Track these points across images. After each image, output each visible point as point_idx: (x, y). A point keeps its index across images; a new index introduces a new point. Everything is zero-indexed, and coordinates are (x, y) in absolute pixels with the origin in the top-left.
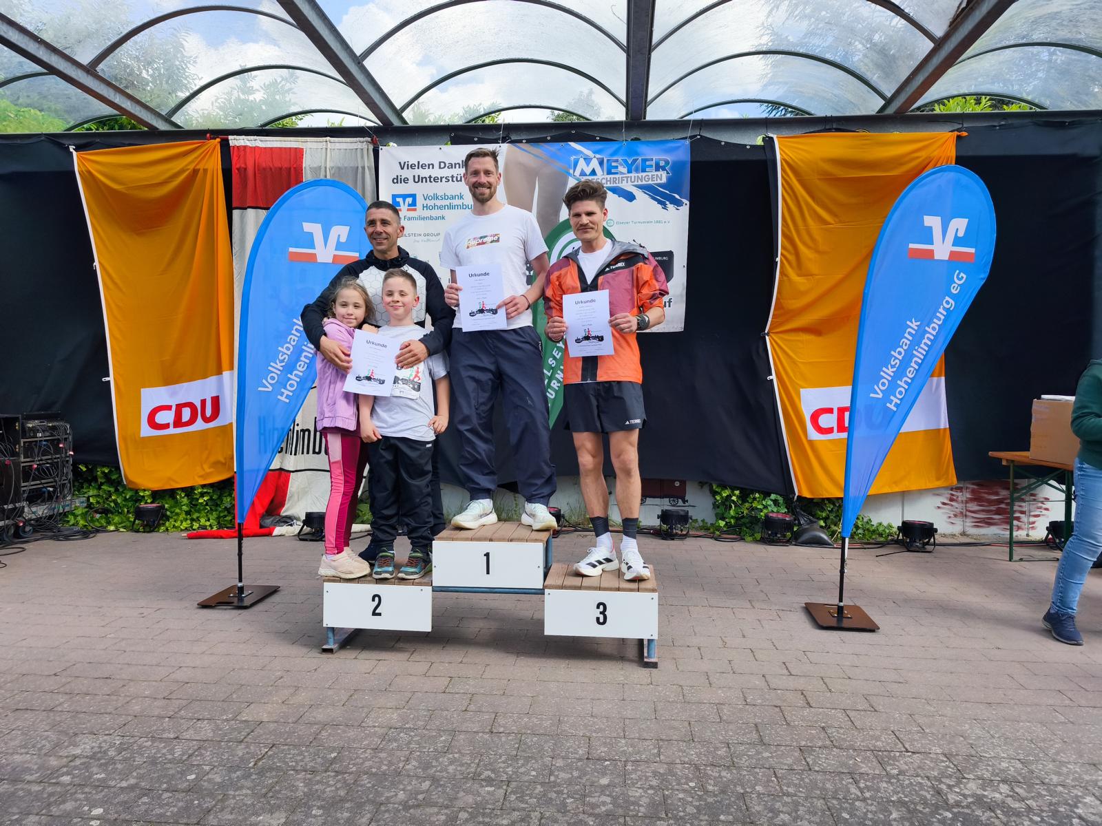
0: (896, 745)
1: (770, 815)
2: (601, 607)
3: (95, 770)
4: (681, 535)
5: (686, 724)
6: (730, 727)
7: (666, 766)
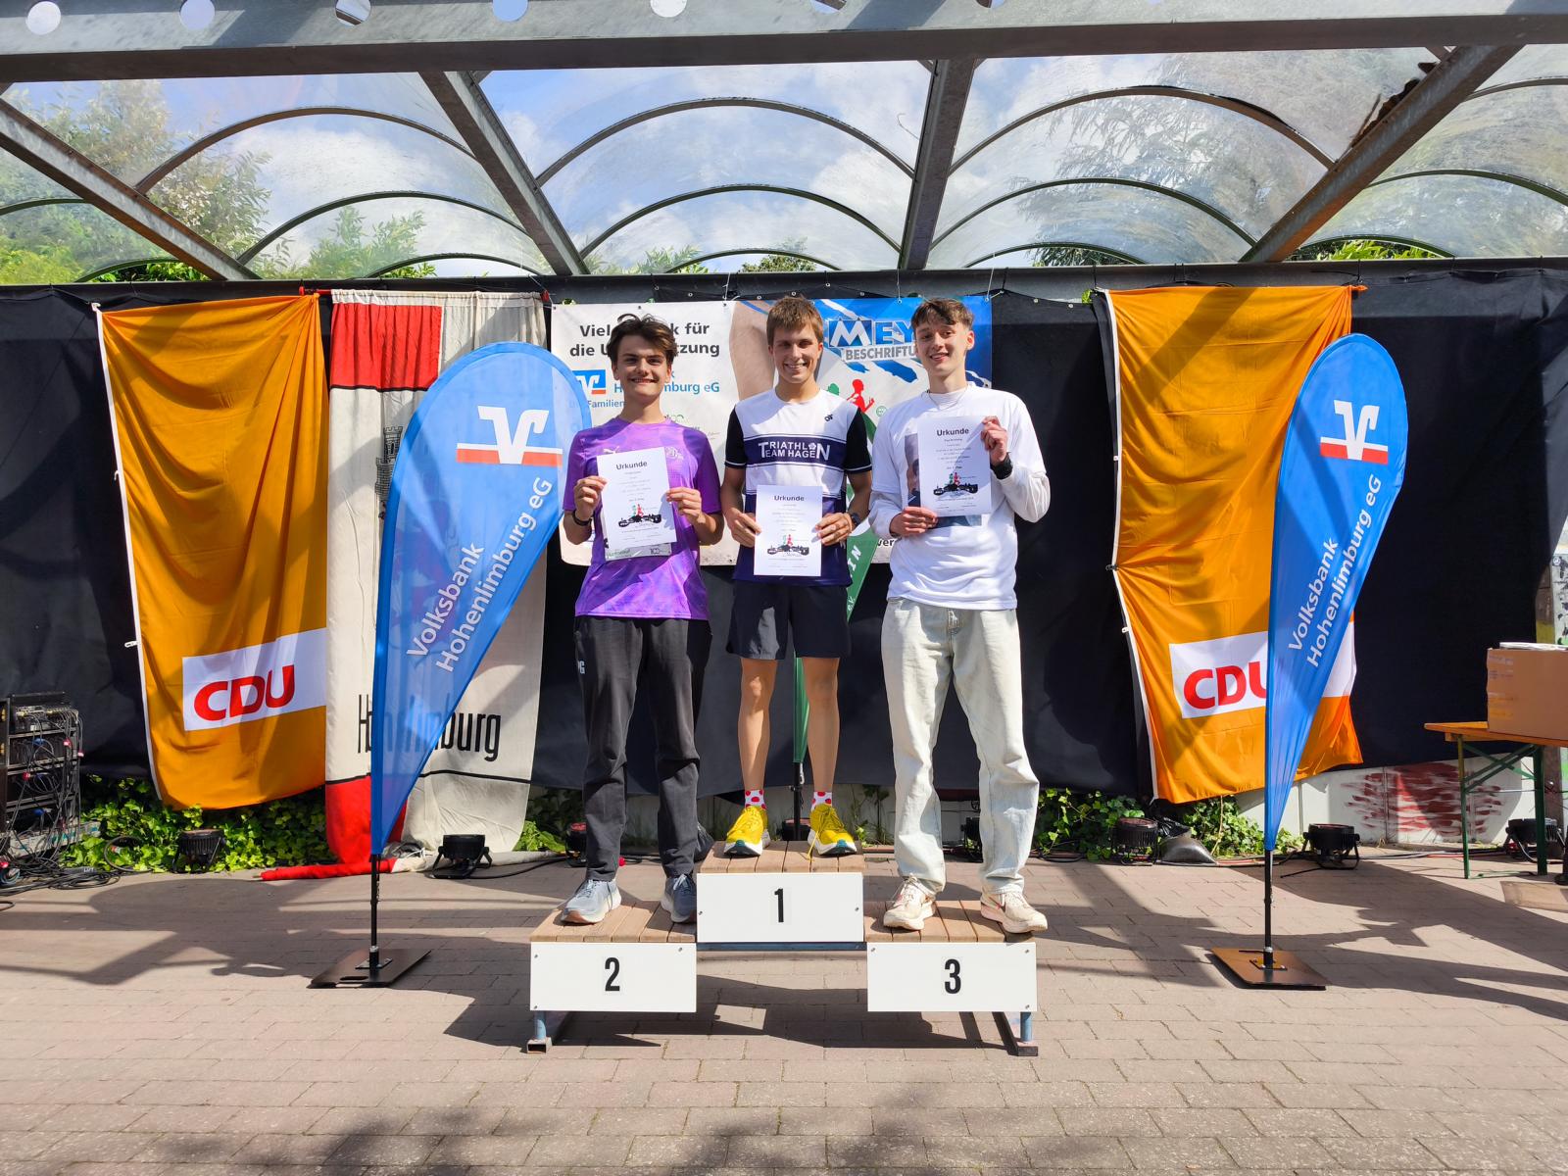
2: (952, 966)
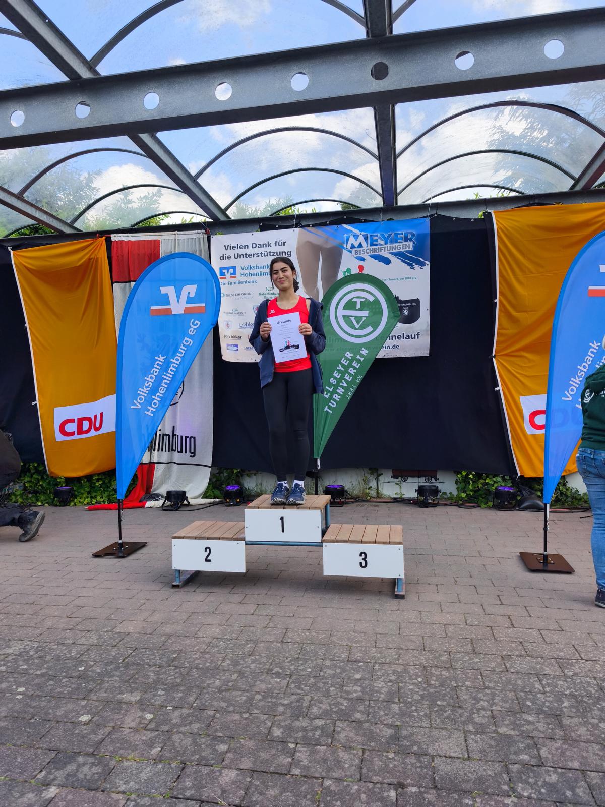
0: (574, 655)
1: (474, 702)
2: (363, 555)
3: (21, 663)
4: (433, 504)
5: (421, 638)
6: (452, 641)
7: (403, 667)
